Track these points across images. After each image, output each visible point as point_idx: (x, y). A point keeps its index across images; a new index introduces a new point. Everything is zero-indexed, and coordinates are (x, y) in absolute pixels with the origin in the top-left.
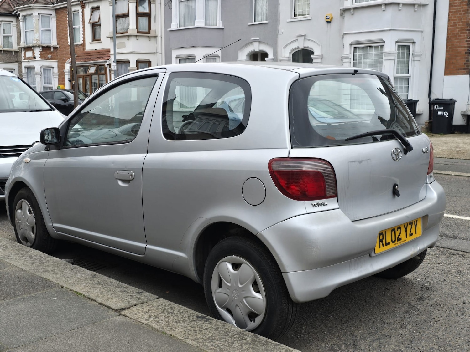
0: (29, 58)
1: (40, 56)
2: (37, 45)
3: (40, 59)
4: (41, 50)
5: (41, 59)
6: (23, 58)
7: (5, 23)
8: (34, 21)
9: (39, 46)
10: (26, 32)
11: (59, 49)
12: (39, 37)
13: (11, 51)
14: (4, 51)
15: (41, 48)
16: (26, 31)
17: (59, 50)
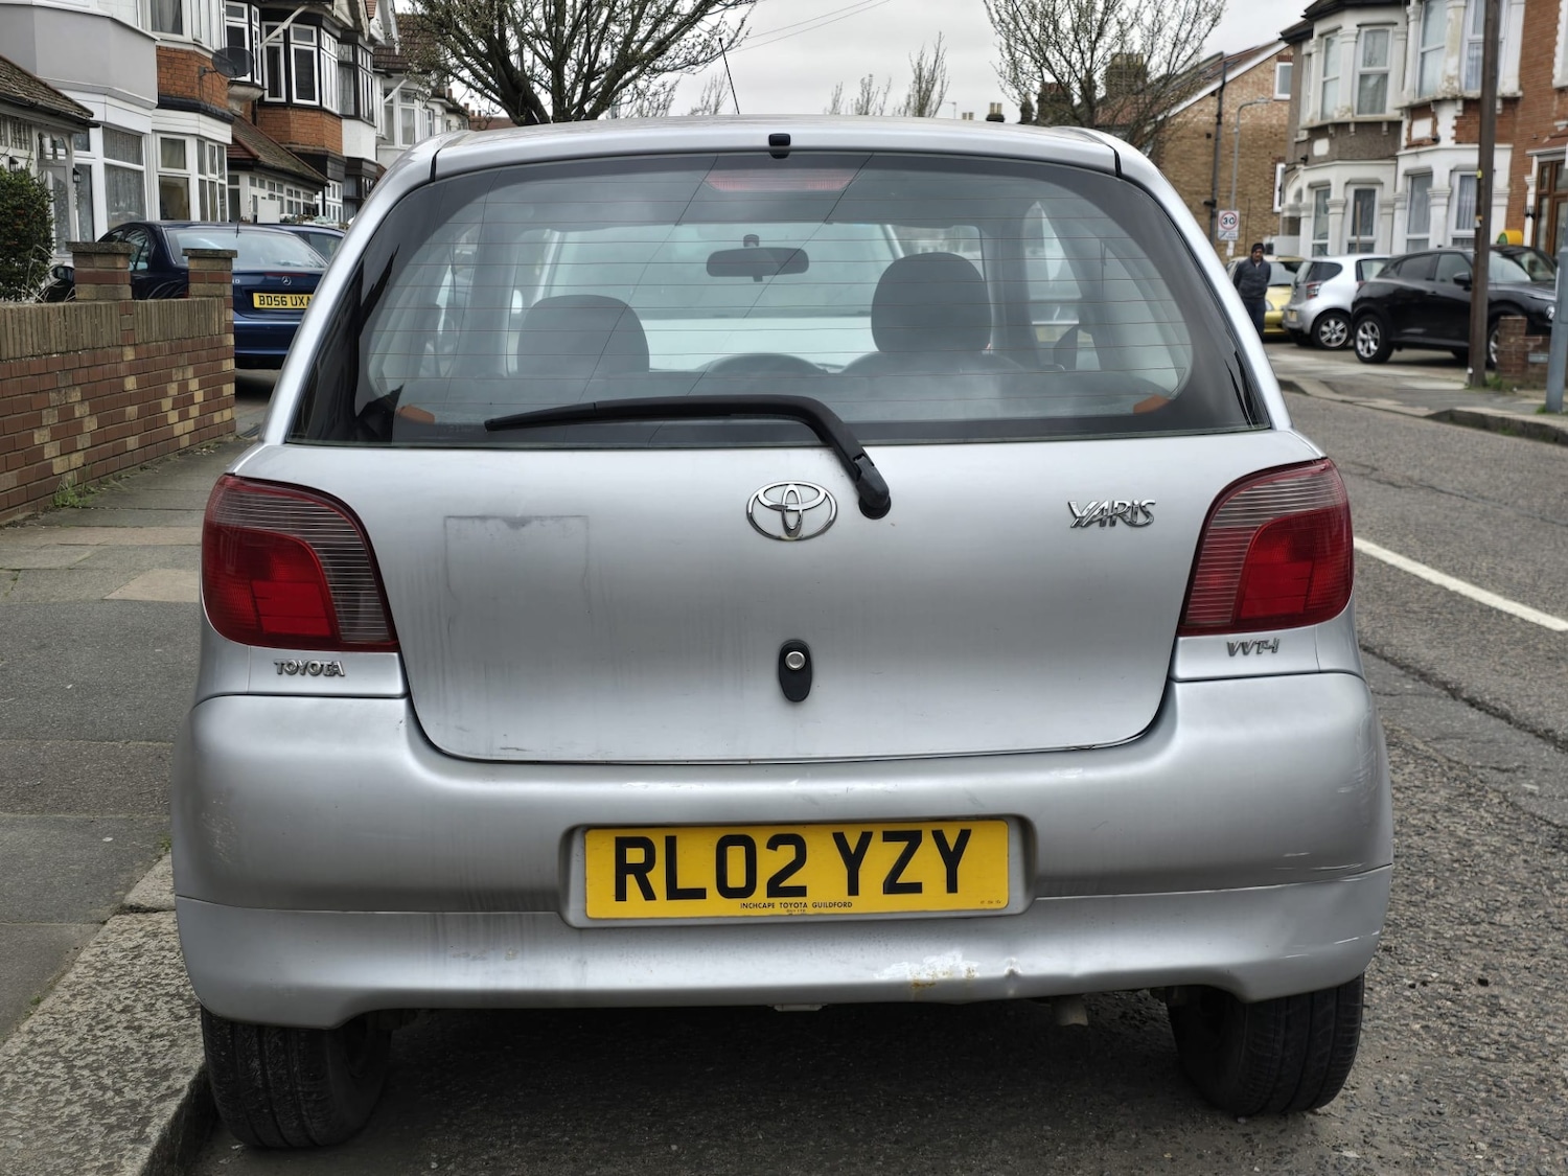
0: (1420, 143)
1: (1453, 133)
2: (1449, 96)
3: (1453, 142)
4: (1459, 111)
5: (1457, 143)
6: (1404, 143)
7: (1371, 32)
8: (1450, 14)
9: (1454, 100)
10: (1423, 54)
11: (1521, 103)
12: (1459, 67)
13: (1378, 124)
14: (1358, 124)
15: (1460, 106)
16: (1424, 50)
17: (1520, 108)
